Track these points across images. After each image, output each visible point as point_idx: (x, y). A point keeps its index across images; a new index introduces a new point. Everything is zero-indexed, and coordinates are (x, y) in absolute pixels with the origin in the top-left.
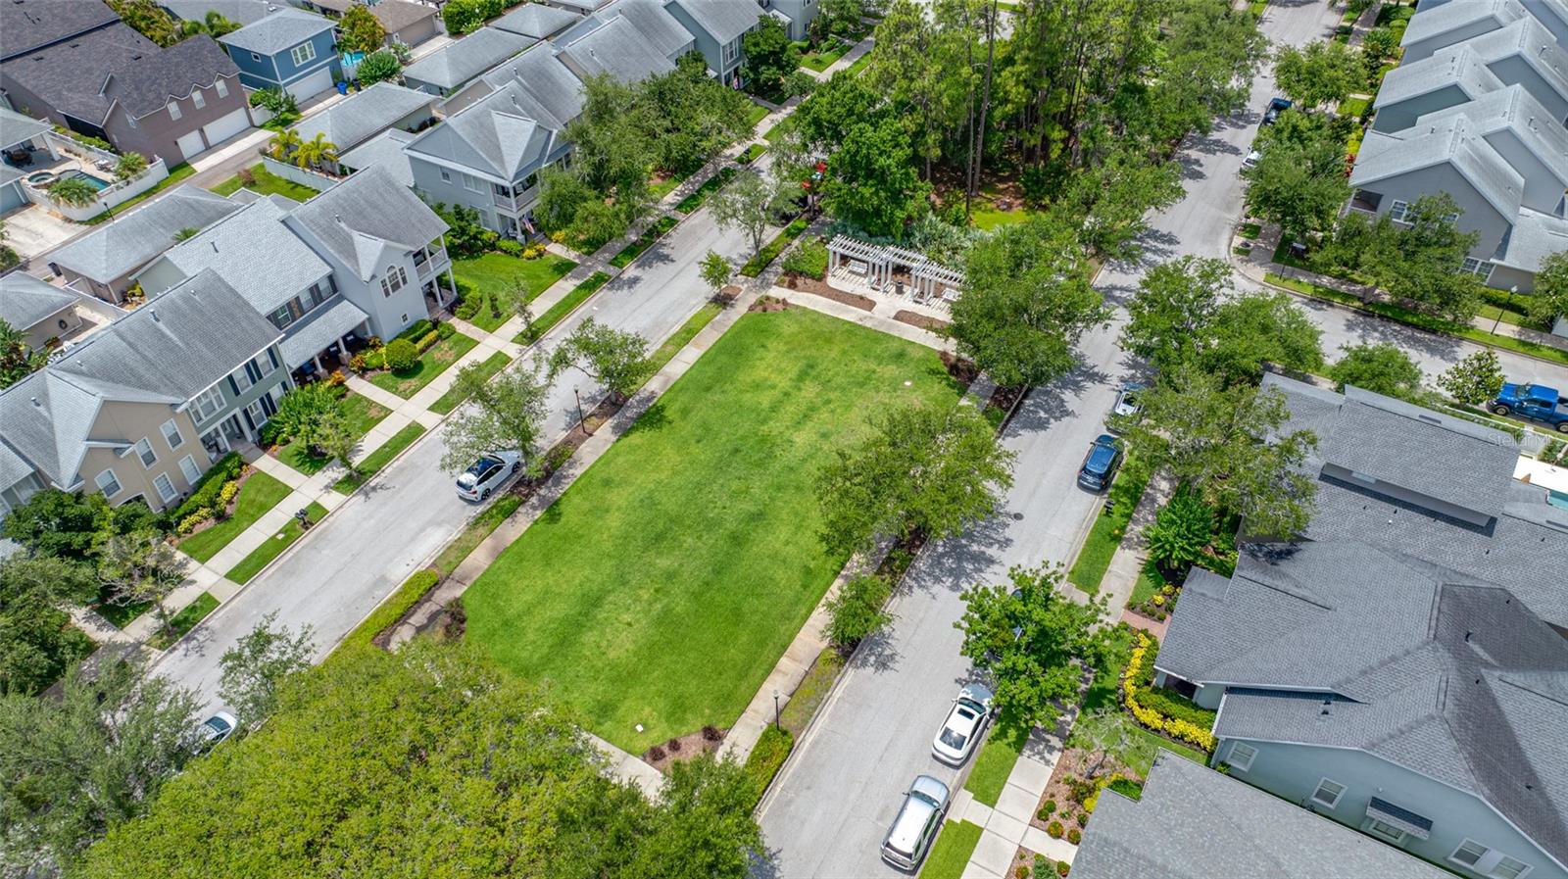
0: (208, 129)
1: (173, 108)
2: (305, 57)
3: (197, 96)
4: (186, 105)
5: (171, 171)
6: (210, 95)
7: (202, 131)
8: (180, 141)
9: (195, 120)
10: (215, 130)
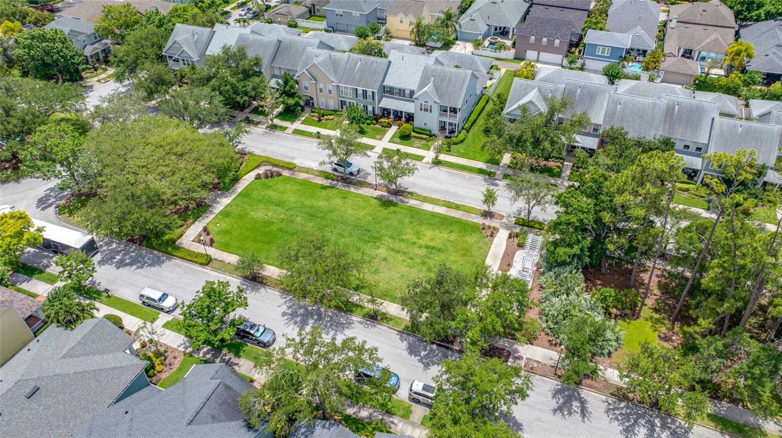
0: (541, 54)
1: (533, 38)
2: (603, 52)
3: (545, 40)
4: (538, 40)
5: (515, 58)
6: (551, 42)
7: (539, 53)
8: (528, 52)
9: (538, 47)
10: (544, 56)
